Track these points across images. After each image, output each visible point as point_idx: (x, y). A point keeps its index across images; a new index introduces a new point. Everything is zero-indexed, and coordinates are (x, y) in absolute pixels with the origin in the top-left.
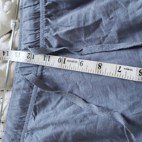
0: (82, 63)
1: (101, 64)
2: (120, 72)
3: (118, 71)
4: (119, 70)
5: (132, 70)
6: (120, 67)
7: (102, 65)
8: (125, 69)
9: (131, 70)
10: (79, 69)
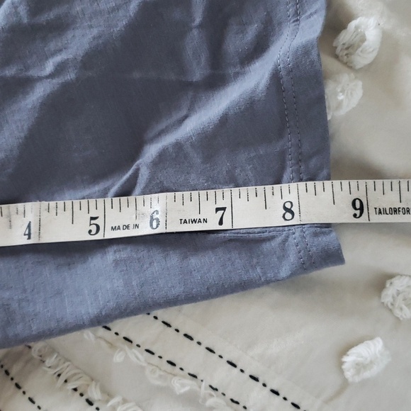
0: (356, 209)
1: (286, 220)
2: (217, 210)
3: (224, 209)
4: (223, 214)
5: (183, 221)
6: (221, 223)
7: (284, 217)
8: (205, 221)
9: (185, 222)
10: (362, 187)
